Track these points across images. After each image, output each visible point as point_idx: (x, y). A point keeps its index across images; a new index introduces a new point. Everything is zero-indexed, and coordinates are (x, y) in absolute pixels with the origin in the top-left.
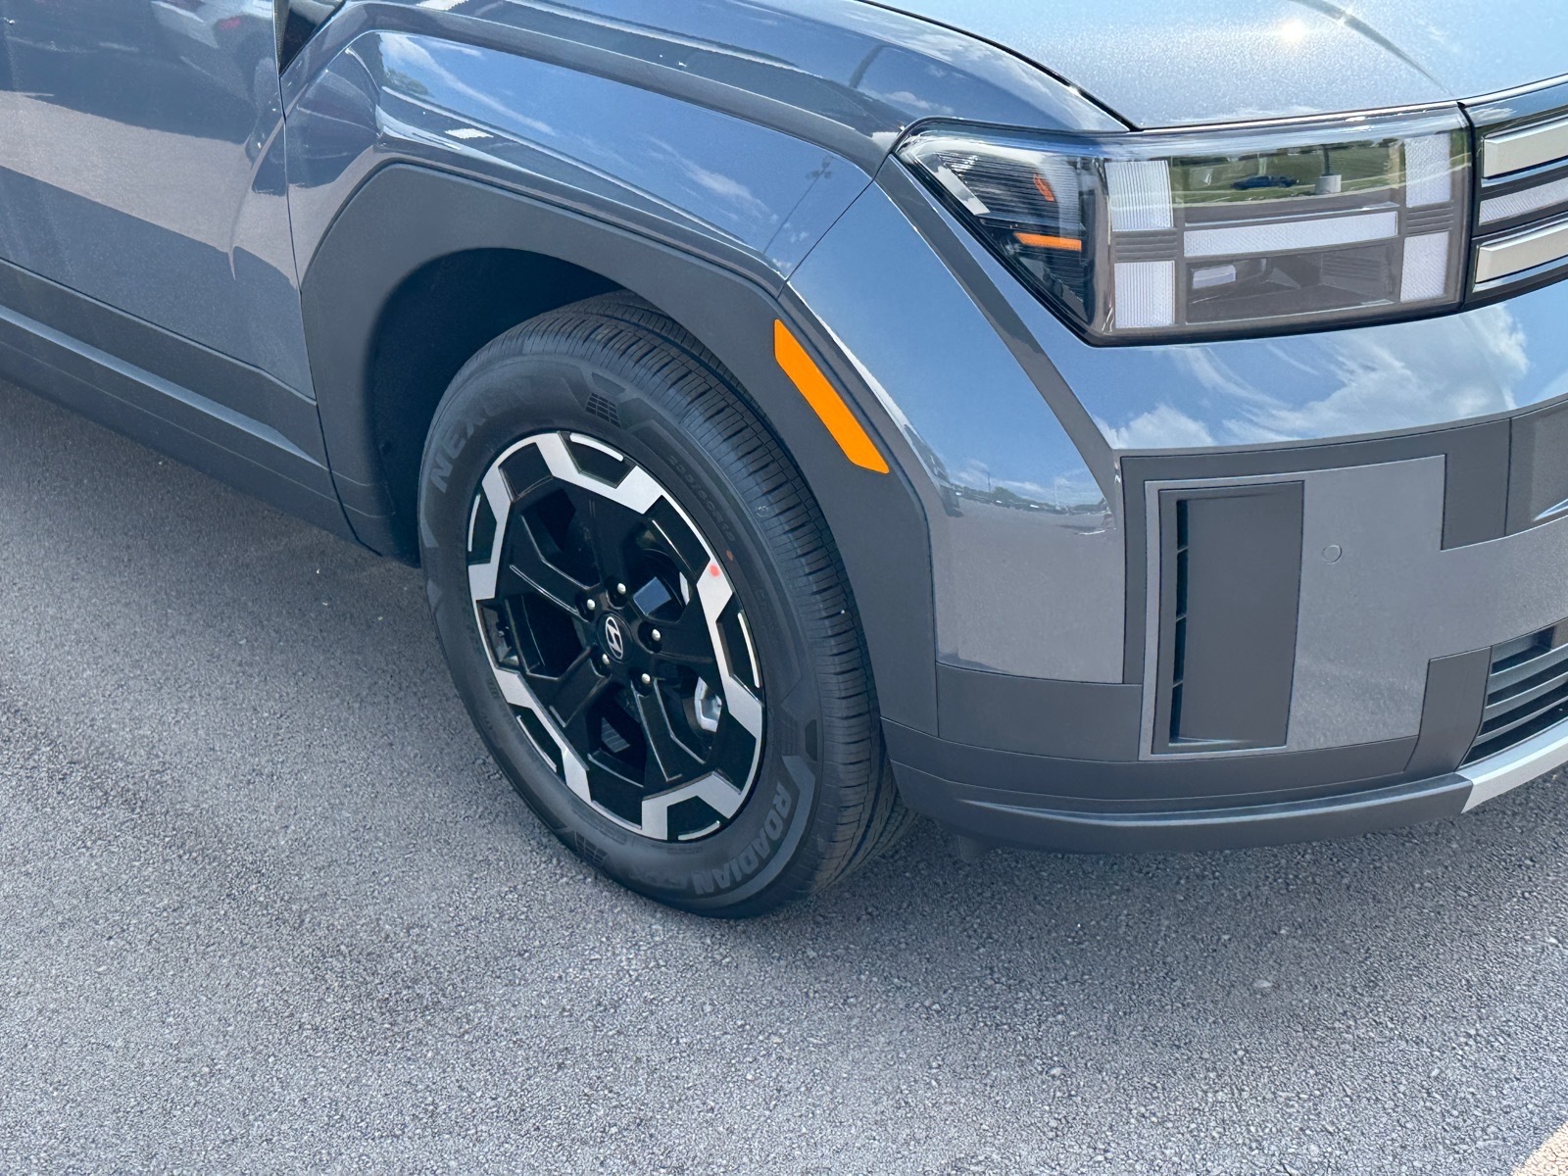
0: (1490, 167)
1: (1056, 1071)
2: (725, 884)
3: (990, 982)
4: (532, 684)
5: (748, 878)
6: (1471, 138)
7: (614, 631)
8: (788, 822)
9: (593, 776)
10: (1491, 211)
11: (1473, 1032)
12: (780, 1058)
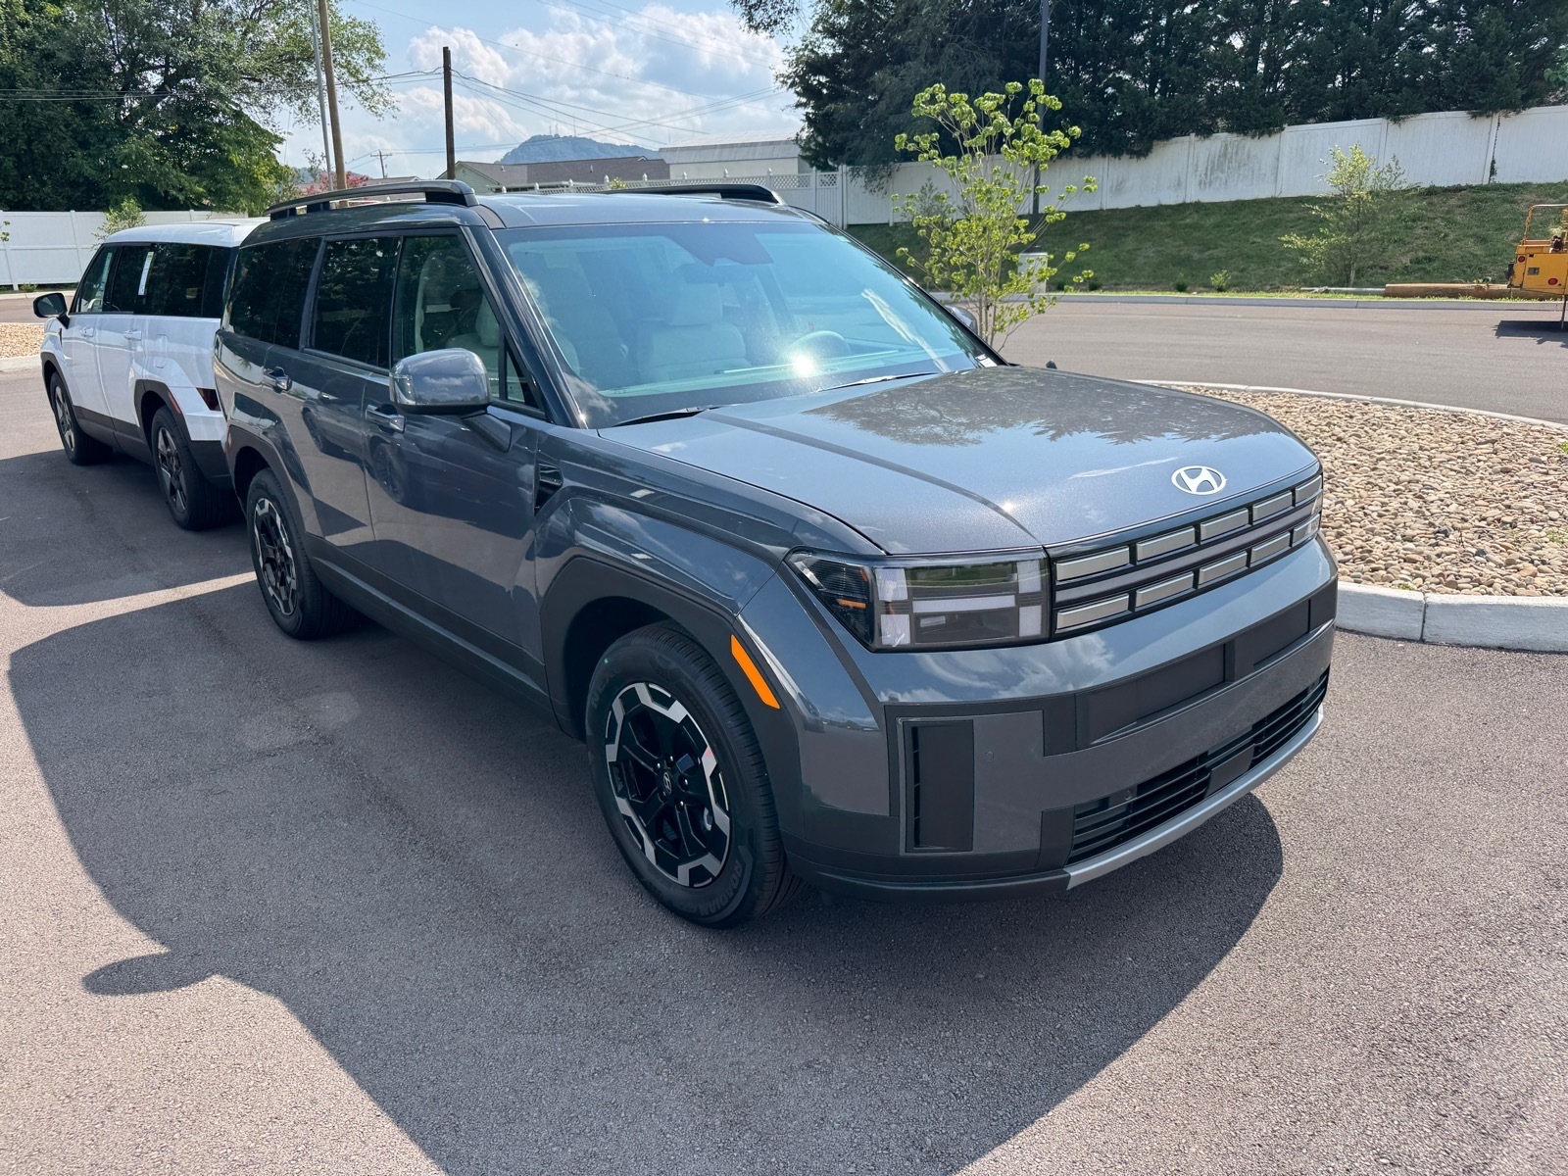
0: (1060, 575)
1: (867, 1017)
2: (713, 911)
3: (842, 968)
4: (632, 804)
5: (723, 908)
6: (1050, 563)
7: (667, 780)
8: (741, 879)
9: (657, 852)
10: (1061, 596)
11: (1081, 1006)
12: (730, 1004)
